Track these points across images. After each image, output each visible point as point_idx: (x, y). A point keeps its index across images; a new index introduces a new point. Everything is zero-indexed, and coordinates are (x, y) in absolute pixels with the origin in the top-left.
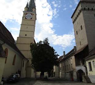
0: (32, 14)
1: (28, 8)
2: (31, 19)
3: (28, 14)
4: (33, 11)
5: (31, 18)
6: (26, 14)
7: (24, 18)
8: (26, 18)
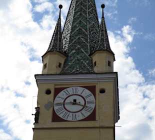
0: (92, 89)
1: (65, 54)
2: (92, 117)
3: (70, 91)
4: (96, 69)
5: (87, 114)
6: (58, 91)
7: (47, 116)
8: (56, 118)
